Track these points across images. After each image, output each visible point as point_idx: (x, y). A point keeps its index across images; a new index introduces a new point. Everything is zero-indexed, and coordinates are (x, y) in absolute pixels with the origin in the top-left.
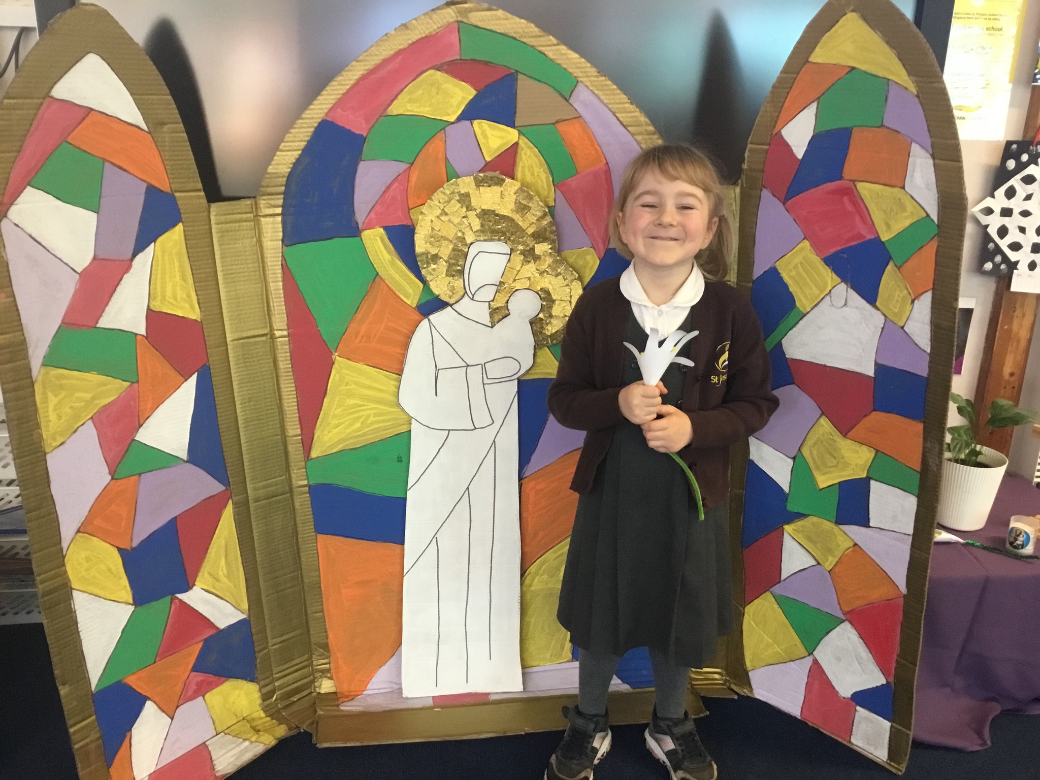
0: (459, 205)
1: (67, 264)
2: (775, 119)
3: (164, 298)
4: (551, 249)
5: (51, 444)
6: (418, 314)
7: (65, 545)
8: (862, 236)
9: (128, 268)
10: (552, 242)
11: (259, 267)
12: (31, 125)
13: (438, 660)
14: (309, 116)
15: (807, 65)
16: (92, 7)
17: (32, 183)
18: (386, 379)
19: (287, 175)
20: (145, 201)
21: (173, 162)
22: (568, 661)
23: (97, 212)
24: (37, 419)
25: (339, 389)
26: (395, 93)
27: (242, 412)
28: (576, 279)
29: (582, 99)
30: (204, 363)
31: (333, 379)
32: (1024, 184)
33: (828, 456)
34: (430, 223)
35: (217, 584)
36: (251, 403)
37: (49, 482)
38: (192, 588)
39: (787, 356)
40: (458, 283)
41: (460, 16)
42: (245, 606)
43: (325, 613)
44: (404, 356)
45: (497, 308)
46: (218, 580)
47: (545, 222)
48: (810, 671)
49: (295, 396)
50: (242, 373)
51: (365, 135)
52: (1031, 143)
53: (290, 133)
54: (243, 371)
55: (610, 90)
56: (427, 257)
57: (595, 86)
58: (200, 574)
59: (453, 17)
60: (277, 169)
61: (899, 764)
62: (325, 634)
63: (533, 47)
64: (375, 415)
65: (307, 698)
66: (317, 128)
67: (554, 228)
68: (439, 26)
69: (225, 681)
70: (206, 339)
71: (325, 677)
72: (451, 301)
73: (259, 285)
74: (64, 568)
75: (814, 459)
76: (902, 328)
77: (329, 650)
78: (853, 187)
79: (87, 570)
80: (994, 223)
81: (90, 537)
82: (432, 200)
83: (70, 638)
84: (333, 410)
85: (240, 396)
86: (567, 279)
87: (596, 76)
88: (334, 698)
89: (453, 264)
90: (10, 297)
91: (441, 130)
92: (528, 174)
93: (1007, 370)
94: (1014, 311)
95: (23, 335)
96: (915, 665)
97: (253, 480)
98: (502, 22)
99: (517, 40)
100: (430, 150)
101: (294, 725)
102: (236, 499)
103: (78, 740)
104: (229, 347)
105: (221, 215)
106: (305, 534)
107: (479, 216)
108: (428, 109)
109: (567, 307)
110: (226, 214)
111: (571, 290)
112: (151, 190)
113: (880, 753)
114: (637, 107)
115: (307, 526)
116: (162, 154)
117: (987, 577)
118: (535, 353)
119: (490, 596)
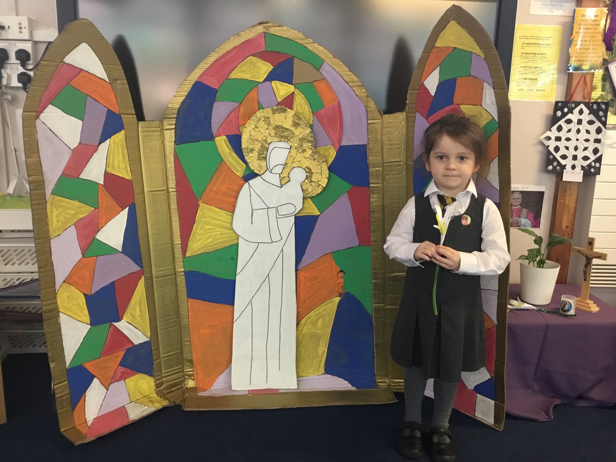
0: (264, 123)
1: (66, 145)
2: (421, 77)
3: (113, 167)
4: (311, 145)
5: (53, 234)
6: (243, 181)
7: (57, 288)
9: (96, 150)
10: (311, 142)
11: (162, 155)
12: (53, 75)
13: (251, 370)
14: (190, 79)
15: (434, 48)
16: (85, 20)
17: (51, 103)
18: (226, 215)
19: (178, 108)
20: (107, 116)
21: (120, 99)
22: (323, 374)
23: (82, 121)
24: (47, 221)
25: (202, 220)
26: (232, 68)
27: (151, 229)
28: (324, 161)
29: (325, 70)
30: (132, 202)
31: (199, 215)
32: (566, 124)
34: (249, 132)
35: (134, 320)
36: (156, 225)
37: (51, 254)
38: (121, 321)
40: (264, 164)
41: (266, 30)
42: (149, 334)
43: (191, 342)
44: (235, 203)
45: (284, 177)
46: (135, 318)
47: (308, 132)
49: (179, 223)
50: (151, 209)
51: (217, 89)
52: (568, 102)
54: (152, 208)
55: (339, 65)
56: (248, 150)
57: (332, 63)
58: (126, 313)
59: (261, 30)
60: (173, 106)
61: (500, 425)
62: (191, 354)
63: (301, 44)
64: (220, 235)
65: (180, 389)
66: (193, 85)
67: (312, 135)
68: (255, 34)
69: (136, 374)
70: (134, 190)
71: (191, 379)
72: (260, 173)
73: (162, 165)
74: (55, 300)
76: (486, 179)
77: (193, 363)
78: (459, 108)
79: (67, 303)
80: (552, 145)
81: (70, 286)
82: (250, 120)
83: (57, 337)
84: (198, 231)
85: (151, 221)
86: (319, 161)
87: (332, 58)
88: (194, 389)
89: (261, 154)
90: (37, 158)
91: (256, 86)
92: (299, 108)
93: (564, 225)
94: (566, 192)
95: (43, 177)
96: (504, 365)
97: (156, 266)
98: (286, 32)
99: (293, 41)
100: (250, 96)
101: (172, 401)
102: (146, 275)
103: (58, 392)
104: (146, 195)
105: (144, 128)
106: (182, 298)
107: (274, 129)
108: (249, 76)
109: (319, 177)
110: (146, 128)
111: (321, 167)
112: (109, 112)
113: (490, 420)
114: (353, 73)
115: (183, 294)
116: (116, 94)
117: (547, 324)
118: (303, 202)
119: (280, 335)
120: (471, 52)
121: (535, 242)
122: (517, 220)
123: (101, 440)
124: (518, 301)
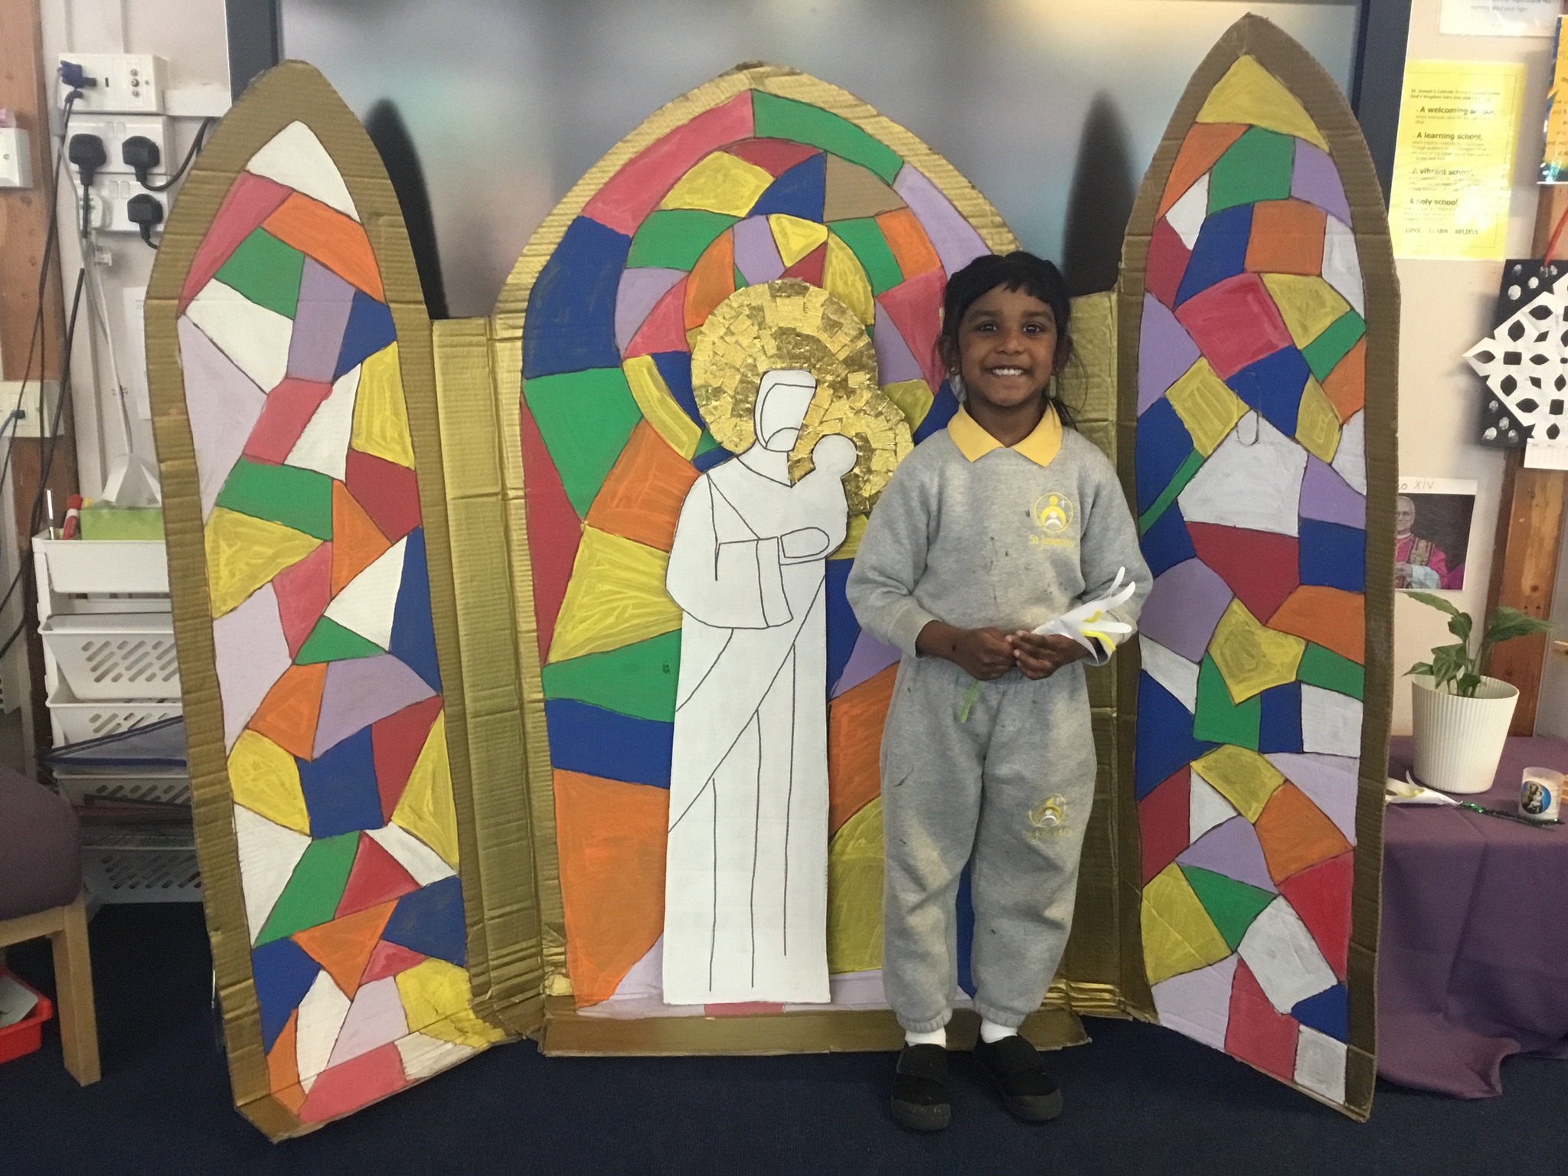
0: (749, 322)
1: (252, 381)
2: (1157, 201)
3: (370, 434)
4: (869, 379)
5: (220, 607)
6: (694, 469)
7: (229, 742)
8: (1270, 345)
9: (327, 394)
10: (871, 370)
11: (491, 406)
12: (221, 204)
13: (712, 953)
14: (562, 212)
15: (1196, 126)
16: (300, 66)
17: (217, 276)
18: (651, 557)
19: (531, 286)
20: (353, 305)
21: (387, 264)
23: (293, 319)
24: (204, 573)
25: (589, 569)
26: (671, 182)
27: (461, 594)
28: (902, 420)
29: (907, 186)
30: (416, 525)
31: (581, 556)
32: (1534, 319)
33: (1245, 656)
34: (711, 346)
35: (420, 824)
36: (475, 583)
37: (214, 657)
38: (387, 825)
39: (1185, 519)
40: (749, 426)
41: (755, 83)
42: (456, 859)
43: (562, 881)
44: (675, 526)
45: (799, 461)
46: (421, 819)
47: (861, 344)
48: (1234, 978)
49: (531, 578)
50: (463, 543)
51: (631, 236)
52: (1541, 262)
53: (537, 233)
54: (464, 540)
55: (944, 171)
56: (707, 391)
57: (925, 167)
58: (398, 807)
59: (745, 84)
60: (518, 279)
61: (1359, 1106)
62: (560, 910)
63: (846, 119)
64: (635, 606)
65: (533, 999)
66: (570, 227)
67: (873, 351)
68: (728, 95)
69: (424, 960)
70: (421, 493)
71: (560, 973)
72: (738, 451)
73: (490, 429)
74: (224, 773)
75: (1226, 662)
76: (1330, 465)
77: (565, 934)
78: (1259, 281)
79: (254, 780)
80: (1496, 373)
81: (261, 737)
82: (715, 315)
83: (229, 868)
84: (580, 598)
85: (461, 572)
86: (890, 420)
87: (926, 155)
88: (569, 1000)
89: (742, 401)
90: (182, 414)
91: (729, 228)
92: (839, 282)
93: (1527, 582)
94: (1533, 497)
95: (195, 463)
96: (1375, 951)
97: (473, 686)
98: (807, 89)
99: (826, 111)
100: (715, 253)
101: (513, 1031)
102: (449, 710)
103: (230, 1008)
104: (449, 507)
105: (446, 336)
106: (538, 767)
107: (775, 336)
108: (713, 201)
109: (891, 459)
110: (452, 335)
111: (896, 435)
112: (360, 297)
113: (1334, 1094)
114: (980, 192)
115: (540, 757)
116: (376, 252)
117: (1487, 845)
118: (848, 525)
119: (786, 865)
120: (1294, 137)
121: (1453, 627)
122: (1402, 570)
123: (335, 1128)
124: (1406, 781)
